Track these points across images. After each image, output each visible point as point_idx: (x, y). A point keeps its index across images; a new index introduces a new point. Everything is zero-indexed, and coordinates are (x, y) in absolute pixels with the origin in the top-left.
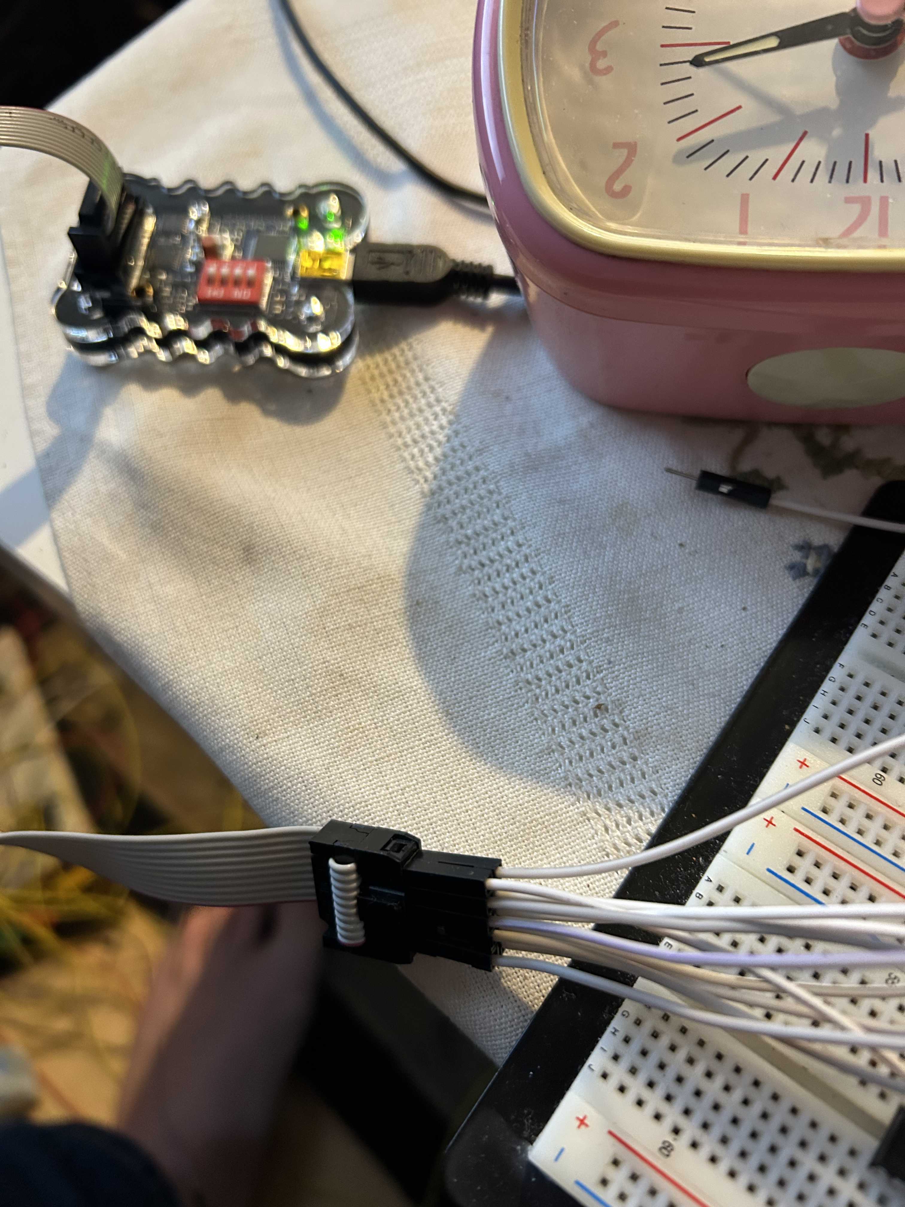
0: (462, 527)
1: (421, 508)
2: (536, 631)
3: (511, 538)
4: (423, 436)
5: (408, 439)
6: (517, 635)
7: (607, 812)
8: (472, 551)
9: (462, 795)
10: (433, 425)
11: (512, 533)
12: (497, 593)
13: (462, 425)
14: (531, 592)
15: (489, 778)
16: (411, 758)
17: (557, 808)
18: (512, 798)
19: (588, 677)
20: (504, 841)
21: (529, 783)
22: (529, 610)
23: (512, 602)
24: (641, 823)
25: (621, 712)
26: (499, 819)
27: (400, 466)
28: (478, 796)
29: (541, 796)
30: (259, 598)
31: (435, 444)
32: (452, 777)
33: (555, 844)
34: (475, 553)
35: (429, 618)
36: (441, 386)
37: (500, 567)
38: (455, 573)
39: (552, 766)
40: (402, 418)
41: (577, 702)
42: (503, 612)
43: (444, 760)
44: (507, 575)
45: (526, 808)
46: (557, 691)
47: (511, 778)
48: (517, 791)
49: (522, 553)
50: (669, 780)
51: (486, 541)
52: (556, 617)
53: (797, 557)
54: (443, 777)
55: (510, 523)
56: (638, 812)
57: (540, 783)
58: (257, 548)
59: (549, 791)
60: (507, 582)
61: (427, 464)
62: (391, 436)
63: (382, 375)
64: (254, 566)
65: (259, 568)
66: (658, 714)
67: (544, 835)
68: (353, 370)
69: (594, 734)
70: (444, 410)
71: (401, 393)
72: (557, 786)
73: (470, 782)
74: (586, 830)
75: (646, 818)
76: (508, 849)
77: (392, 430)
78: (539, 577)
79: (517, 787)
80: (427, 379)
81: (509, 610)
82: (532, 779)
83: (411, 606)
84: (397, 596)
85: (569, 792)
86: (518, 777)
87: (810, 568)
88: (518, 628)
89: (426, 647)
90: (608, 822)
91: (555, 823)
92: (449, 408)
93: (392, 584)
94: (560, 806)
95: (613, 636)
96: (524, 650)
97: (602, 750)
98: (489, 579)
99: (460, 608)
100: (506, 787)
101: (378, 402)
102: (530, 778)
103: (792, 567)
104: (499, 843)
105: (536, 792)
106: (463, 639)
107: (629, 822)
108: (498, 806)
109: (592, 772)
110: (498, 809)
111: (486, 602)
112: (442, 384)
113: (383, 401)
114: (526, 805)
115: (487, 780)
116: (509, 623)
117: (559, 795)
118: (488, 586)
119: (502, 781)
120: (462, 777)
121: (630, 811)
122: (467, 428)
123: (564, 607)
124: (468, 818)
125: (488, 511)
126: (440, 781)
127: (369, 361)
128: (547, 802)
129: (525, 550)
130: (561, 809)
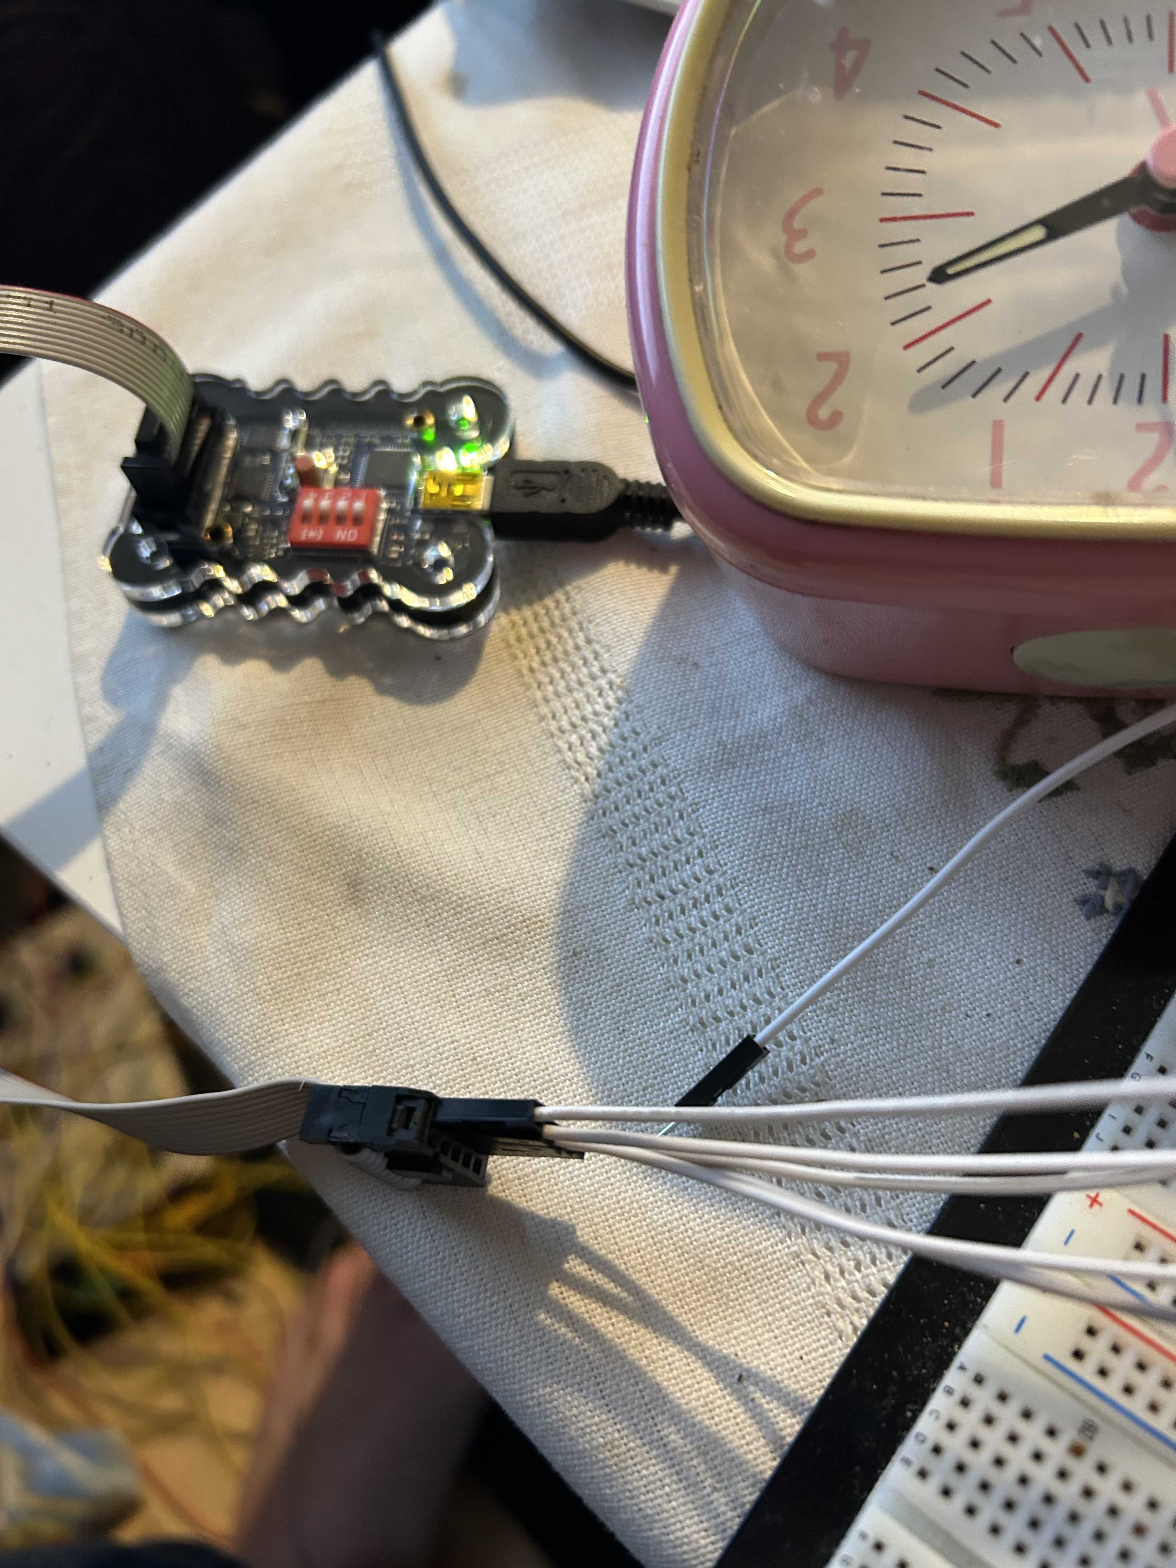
0: (634, 844)
1: (580, 816)
2: (733, 992)
3: (699, 861)
4: (584, 719)
5: (566, 725)
6: (707, 997)
7: (829, 1253)
8: (647, 877)
9: (632, 1227)
10: (597, 703)
11: (701, 854)
12: (681, 936)
13: (634, 704)
14: (726, 938)
15: (668, 1203)
16: (564, 1175)
17: (761, 1247)
18: (700, 1232)
19: (803, 1061)
20: (688, 1293)
21: (723, 1211)
22: (723, 963)
23: (701, 951)
24: (874, 1270)
26: (682, 1262)
27: (553, 759)
28: (654, 1229)
29: (739, 1230)
30: (367, 952)
31: (599, 730)
32: (618, 1202)
33: (757, 1297)
34: (652, 880)
35: (589, 973)
36: (609, 650)
37: (684, 901)
38: (625, 907)
40: (557, 695)
42: (689, 964)
43: (609, 1178)
44: (695, 912)
45: (718, 1247)
47: (698, 1203)
48: (706, 1222)
49: (714, 882)
50: (914, 1209)
51: (665, 863)
52: (760, 975)
53: (1091, 886)
54: (607, 1202)
55: (698, 841)
56: (870, 1253)
57: (737, 1212)
58: (365, 884)
59: (749, 1222)
60: (694, 922)
61: (588, 756)
62: (542, 718)
63: (531, 636)
64: (361, 907)
65: (367, 910)
67: (742, 1285)
68: (494, 628)
70: (611, 684)
71: (555, 660)
72: (760, 1216)
73: (643, 1209)
74: (799, 1278)
75: (881, 1263)
76: (693, 1305)
77: (544, 710)
78: (736, 918)
79: (707, 1216)
80: (589, 641)
81: (697, 962)
82: (727, 1205)
83: (566, 958)
84: (548, 944)
85: (777, 1223)
87: (1109, 903)
88: (709, 987)
89: (586, 1016)
90: (829, 1267)
91: (757, 1267)
92: (618, 681)
93: (542, 927)
94: (764, 1244)
95: (837, 1003)
96: (718, 1020)
98: (671, 917)
99: (631, 958)
100: (692, 1216)
101: (525, 671)
102: (724, 1203)
103: (1084, 901)
104: (681, 1296)
105: (732, 1224)
106: (636, 1002)
107: (858, 1267)
108: (681, 1243)
110: (681, 1247)
111: (666, 950)
112: (608, 648)
113: (532, 670)
114: (718, 1242)
115: (665, 1207)
116: (697, 980)
117: (763, 1228)
118: (669, 927)
119: (686, 1208)
120: (632, 1202)
121: (860, 1252)
122: (640, 708)
123: (771, 960)
124: (640, 1260)
125: (669, 823)
126: (602, 1208)
127: (515, 616)
128: (746, 1238)
129: (718, 879)
130: (766, 1248)
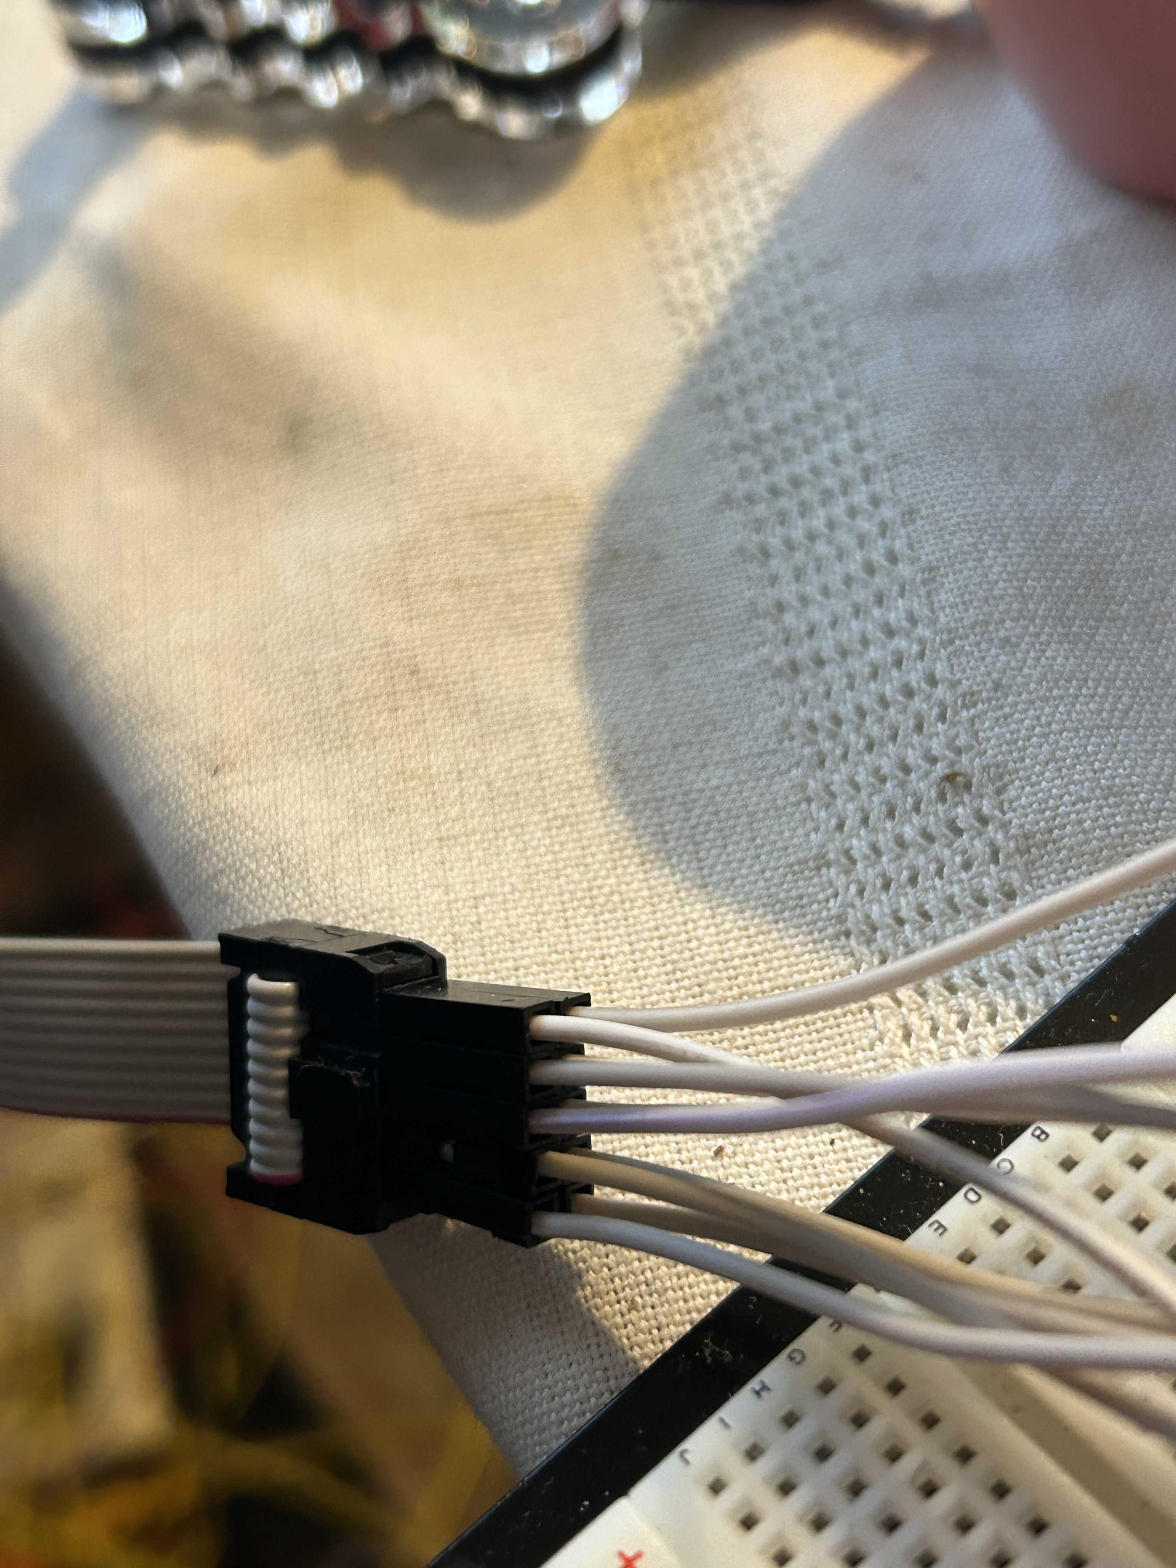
0: (751, 417)
2: (854, 623)
3: (845, 435)
4: (717, 246)
5: (686, 252)
6: (811, 632)
7: (919, 1000)
8: (760, 466)
9: (602, 925)
10: (742, 222)
11: (850, 425)
12: (792, 548)
13: (802, 219)
14: (861, 544)
15: (670, 901)
16: (514, 844)
17: (805, 977)
18: (711, 945)
19: (942, 717)
21: (757, 921)
22: (849, 581)
23: (819, 567)
24: (990, 1029)
25: (999, 792)
27: (654, 301)
28: (636, 933)
29: (776, 949)
32: (590, 890)
33: (780, 1050)
34: (767, 468)
35: (632, 586)
36: (777, 149)
37: (810, 496)
38: (713, 507)
39: (817, 894)
41: (906, 769)
42: (794, 586)
43: (584, 857)
44: (821, 511)
46: (870, 747)
47: (719, 906)
48: (726, 932)
49: (861, 463)
50: (1080, 946)
51: (793, 443)
52: (902, 592)
54: (572, 887)
55: (852, 405)
56: (989, 1004)
57: (781, 925)
59: (795, 940)
60: (818, 525)
61: (711, 296)
64: (300, 459)
65: (307, 464)
66: (1083, 800)
69: (929, 838)
70: (771, 193)
71: (694, 167)
72: (816, 935)
73: (627, 905)
74: (859, 1029)
75: (1005, 1020)
77: (658, 234)
78: (886, 512)
79: (727, 926)
80: (752, 138)
81: (808, 581)
82: (765, 915)
84: (573, 538)
85: (841, 947)
86: (735, 907)
88: (817, 617)
89: (609, 642)
90: (914, 1019)
92: (782, 190)
94: (812, 973)
96: (820, 663)
97: (939, 873)
98: (783, 520)
99: (704, 574)
102: (760, 911)
105: (765, 941)
106: (695, 633)
107: (963, 1025)
108: (675, 956)
109: (904, 914)
110: (673, 962)
111: (765, 566)
112: (780, 144)
114: (737, 962)
115: (664, 905)
116: (801, 608)
117: (817, 952)
118: (776, 534)
119: (698, 910)
120: (612, 893)
121: (971, 1002)
122: (808, 225)
123: (924, 571)
125: (811, 383)
126: (561, 894)
128: (785, 962)
129: (869, 456)
